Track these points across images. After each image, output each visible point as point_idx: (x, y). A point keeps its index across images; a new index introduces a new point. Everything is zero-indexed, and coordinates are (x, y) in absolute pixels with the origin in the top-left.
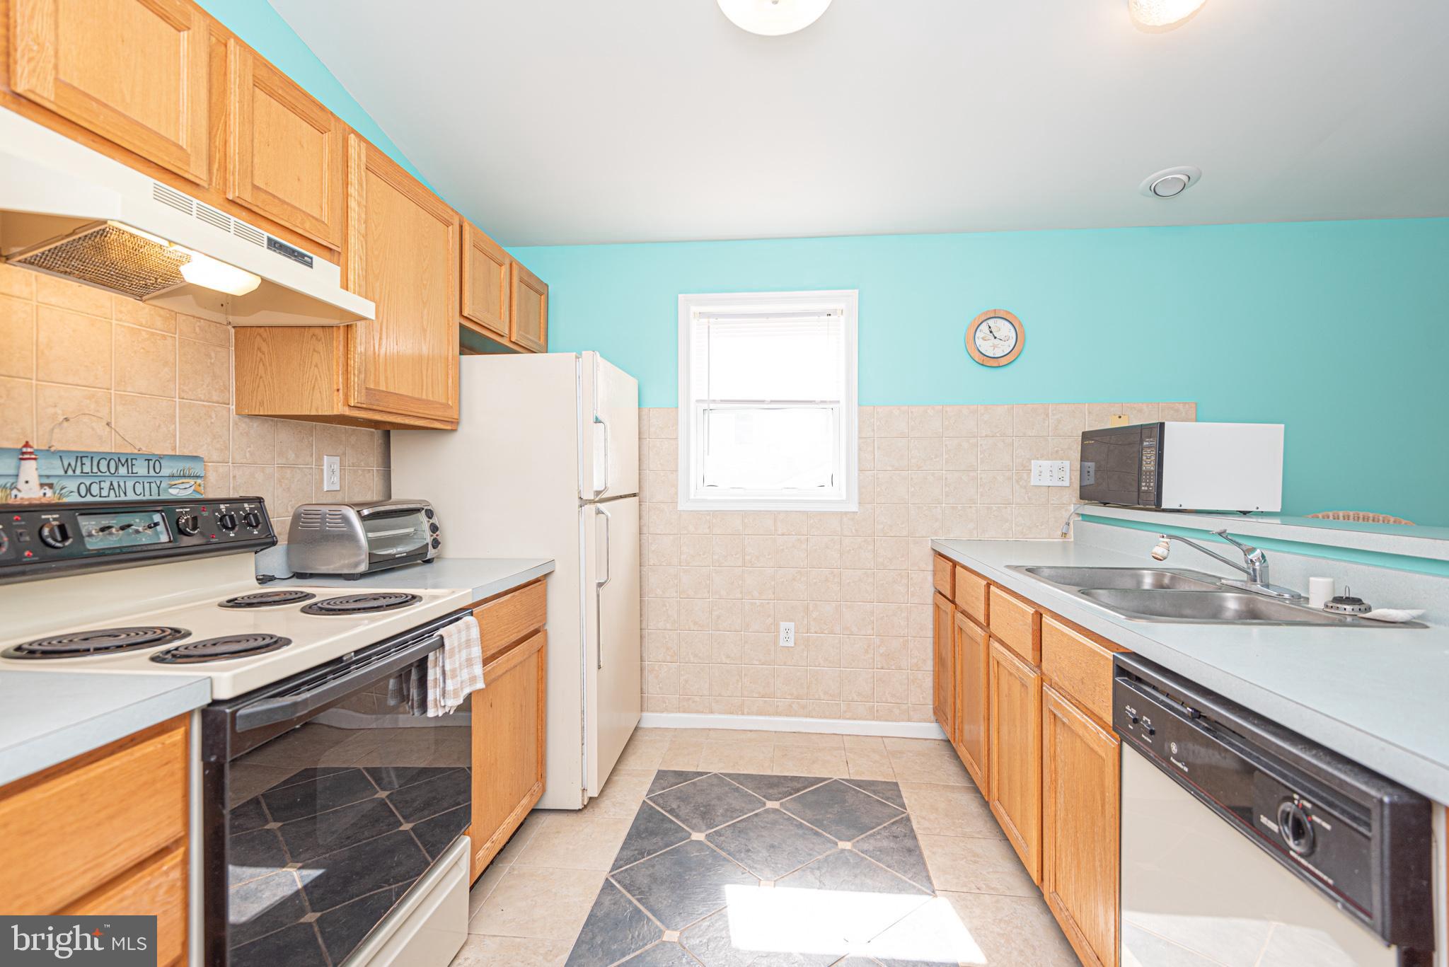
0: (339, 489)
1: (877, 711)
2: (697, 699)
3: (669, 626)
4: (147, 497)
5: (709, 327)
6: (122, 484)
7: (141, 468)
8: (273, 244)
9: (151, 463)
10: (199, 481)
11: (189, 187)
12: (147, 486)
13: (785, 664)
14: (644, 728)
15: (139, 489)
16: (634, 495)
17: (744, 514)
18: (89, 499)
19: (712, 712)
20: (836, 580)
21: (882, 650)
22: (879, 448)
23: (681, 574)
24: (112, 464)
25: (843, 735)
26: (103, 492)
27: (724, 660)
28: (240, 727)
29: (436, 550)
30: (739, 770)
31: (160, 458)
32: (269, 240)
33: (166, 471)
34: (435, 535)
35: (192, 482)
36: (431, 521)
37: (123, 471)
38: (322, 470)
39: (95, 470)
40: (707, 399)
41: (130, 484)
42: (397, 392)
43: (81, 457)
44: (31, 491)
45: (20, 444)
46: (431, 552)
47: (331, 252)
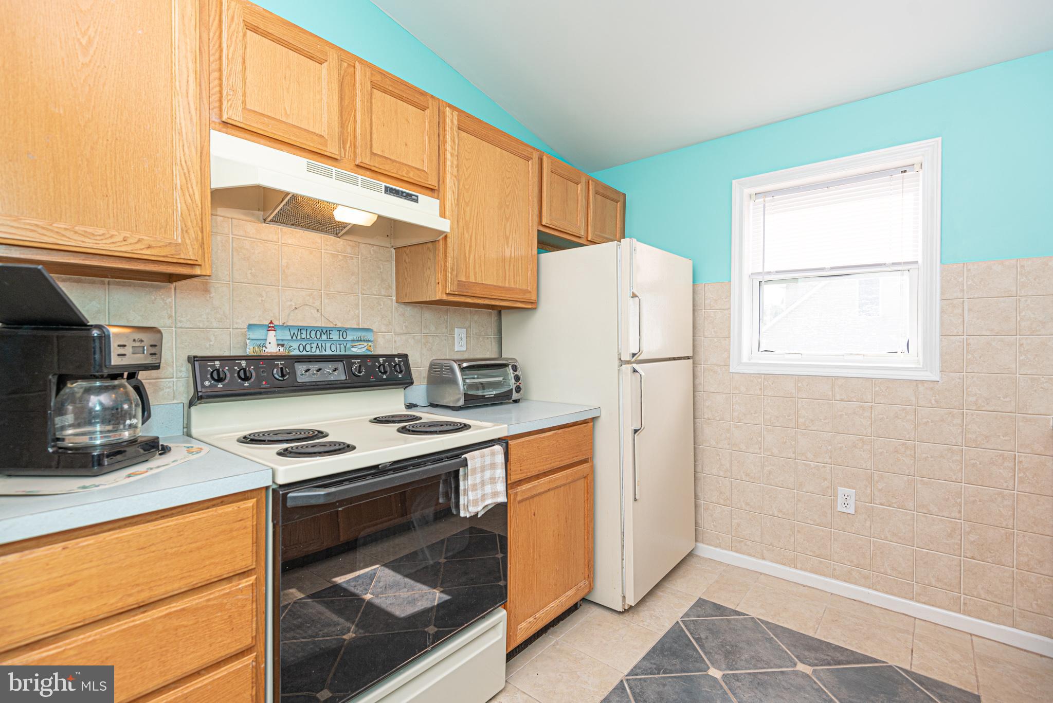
0: (465, 350)
1: (965, 604)
2: (749, 543)
3: (722, 474)
4: (338, 353)
5: (764, 205)
6: (324, 345)
7: (335, 336)
8: (389, 191)
9: (341, 333)
10: (370, 344)
11: (330, 162)
12: (338, 346)
13: (843, 530)
14: (699, 557)
15: (333, 348)
16: (688, 358)
17: (799, 378)
18: (305, 353)
19: (764, 559)
20: (908, 452)
21: (973, 537)
22: (970, 310)
23: (734, 429)
24: (318, 333)
25: (915, 618)
26: (313, 350)
27: (776, 513)
28: (290, 504)
29: (519, 394)
30: (778, 620)
31: (346, 330)
32: (386, 188)
33: (349, 338)
34: (518, 383)
35: (365, 344)
36: (516, 373)
37: (324, 337)
38: (454, 337)
39: (308, 337)
40: (761, 271)
41: (328, 345)
42: (484, 283)
43: (300, 329)
44: (272, 348)
45: (267, 323)
46: (514, 395)
47: (431, 190)
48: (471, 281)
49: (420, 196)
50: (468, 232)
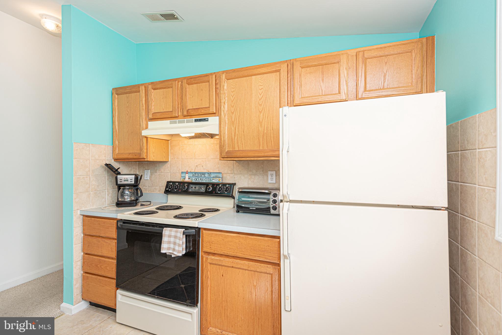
0: (275, 182)
4: (207, 182)
6: (203, 179)
7: (207, 175)
8: (196, 121)
9: (209, 174)
10: (220, 178)
12: (208, 179)
15: (206, 180)
18: (196, 181)
24: (201, 174)
26: (199, 181)
29: (275, 211)
31: (211, 173)
33: (212, 176)
35: (218, 178)
37: (203, 176)
38: (268, 176)
39: (198, 176)
41: (204, 179)
43: (195, 173)
44: (187, 180)
45: (186, 171)
46: (272, 211)
47: (213, 114)
49: (209, 118)
50: (233, 126)
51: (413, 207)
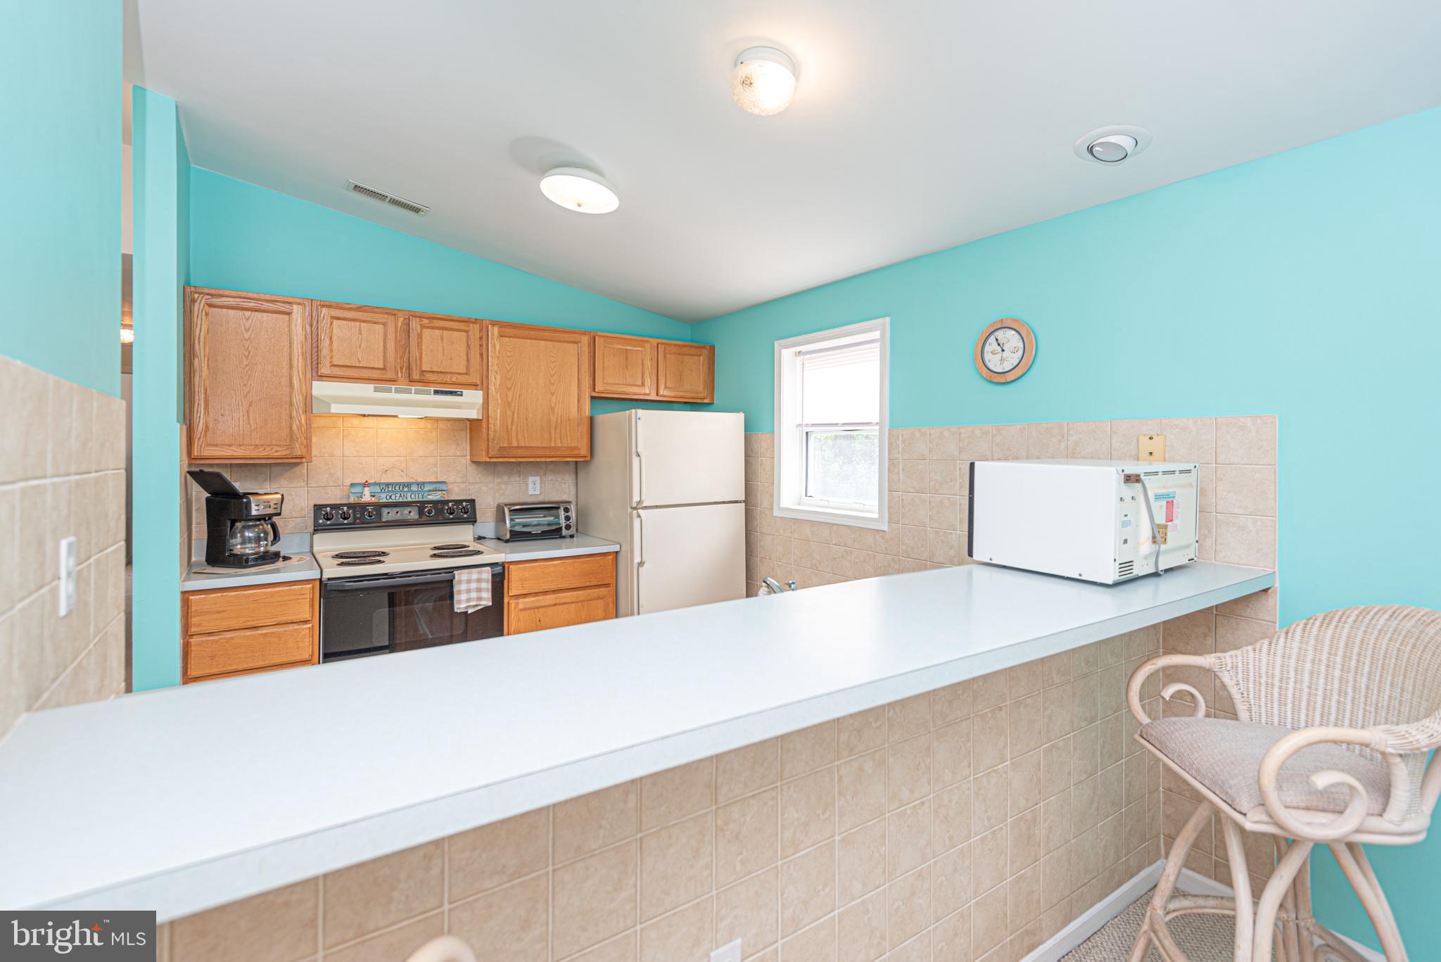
0: (539, 494)
4: (417, 500)
5: (803, 363)
6: (405, 495)
7: (414, 488)
8: (436, 392)
9: (420, 486)
10: (444, 492)
11: (389, 383)
12: (417, 495)
15: (413, 496)
16: (742, 502)
18: (391, 500)
22: (903, 470)
24: (401, 487)
26: (396, 498)
29: (569, 531)
31: (423, 483)
32: (435, 391)
33: (427, 489)
34: (568, 522)
35: (440, 493)
36: (567, 514)
37: (406, 489)
38: (527, 485)
39: (394, 490)
41: (409, 494)
42: (527, 445)
43: (388, 485)
44: (367, 498)
45: (364, 481)
46: (564, 532)
47: (474, 386)
48: (513, 445)
49: (464, 392)
50: (510, 410)
51: (724, 503)
